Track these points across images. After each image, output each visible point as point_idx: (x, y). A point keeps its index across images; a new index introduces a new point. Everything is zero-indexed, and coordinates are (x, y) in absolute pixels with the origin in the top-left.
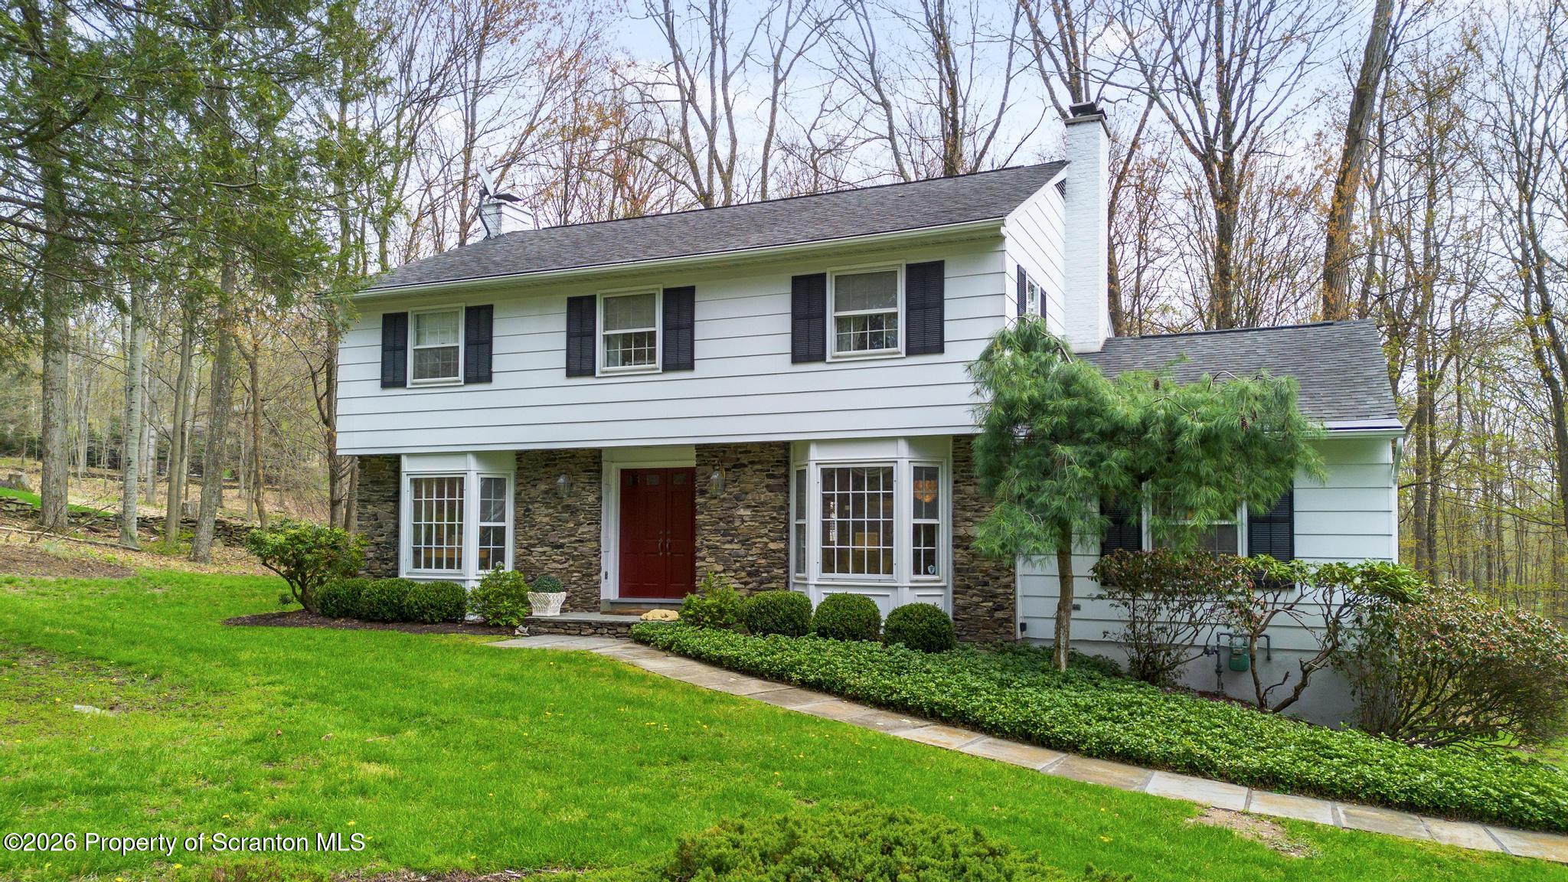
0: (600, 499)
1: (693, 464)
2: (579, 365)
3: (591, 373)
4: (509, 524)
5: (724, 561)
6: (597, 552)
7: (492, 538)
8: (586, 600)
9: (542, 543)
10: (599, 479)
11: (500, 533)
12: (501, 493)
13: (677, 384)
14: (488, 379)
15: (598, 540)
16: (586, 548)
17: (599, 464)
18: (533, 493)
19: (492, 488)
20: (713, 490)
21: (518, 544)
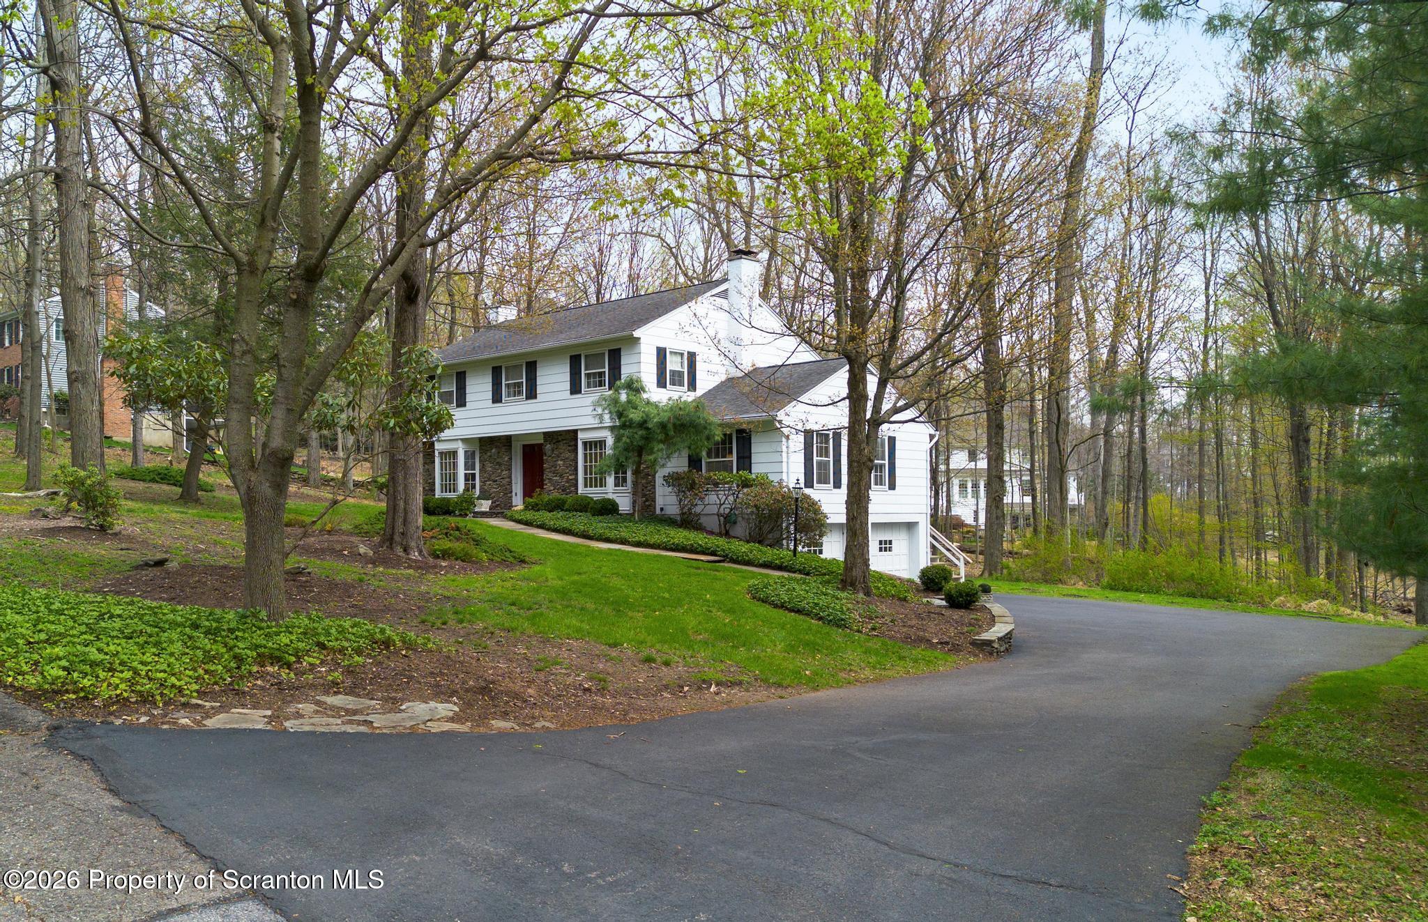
0: (511, 459)
1: (542, 442)
2: (497, 399)
3: (501, 401)
4: (477, 472)
5: (553, 485)
6: (510, 483)
7: (469, 478)
8: (505, 505)
9: (489, 480)
10: (510, 449)
11: (473, 475)
12: (474, 458)
13: (531, 405)
14: (465, 405)
15: (510, 477)
16: (504, 482)
17: (510, 442)
18: (486, 457)
19: (469, 456)
20: (549, 453)
21: (481, 481)
